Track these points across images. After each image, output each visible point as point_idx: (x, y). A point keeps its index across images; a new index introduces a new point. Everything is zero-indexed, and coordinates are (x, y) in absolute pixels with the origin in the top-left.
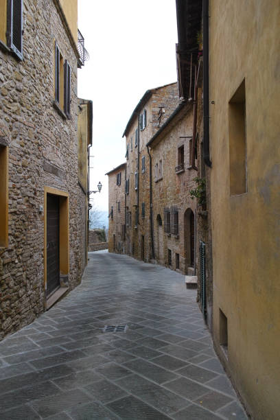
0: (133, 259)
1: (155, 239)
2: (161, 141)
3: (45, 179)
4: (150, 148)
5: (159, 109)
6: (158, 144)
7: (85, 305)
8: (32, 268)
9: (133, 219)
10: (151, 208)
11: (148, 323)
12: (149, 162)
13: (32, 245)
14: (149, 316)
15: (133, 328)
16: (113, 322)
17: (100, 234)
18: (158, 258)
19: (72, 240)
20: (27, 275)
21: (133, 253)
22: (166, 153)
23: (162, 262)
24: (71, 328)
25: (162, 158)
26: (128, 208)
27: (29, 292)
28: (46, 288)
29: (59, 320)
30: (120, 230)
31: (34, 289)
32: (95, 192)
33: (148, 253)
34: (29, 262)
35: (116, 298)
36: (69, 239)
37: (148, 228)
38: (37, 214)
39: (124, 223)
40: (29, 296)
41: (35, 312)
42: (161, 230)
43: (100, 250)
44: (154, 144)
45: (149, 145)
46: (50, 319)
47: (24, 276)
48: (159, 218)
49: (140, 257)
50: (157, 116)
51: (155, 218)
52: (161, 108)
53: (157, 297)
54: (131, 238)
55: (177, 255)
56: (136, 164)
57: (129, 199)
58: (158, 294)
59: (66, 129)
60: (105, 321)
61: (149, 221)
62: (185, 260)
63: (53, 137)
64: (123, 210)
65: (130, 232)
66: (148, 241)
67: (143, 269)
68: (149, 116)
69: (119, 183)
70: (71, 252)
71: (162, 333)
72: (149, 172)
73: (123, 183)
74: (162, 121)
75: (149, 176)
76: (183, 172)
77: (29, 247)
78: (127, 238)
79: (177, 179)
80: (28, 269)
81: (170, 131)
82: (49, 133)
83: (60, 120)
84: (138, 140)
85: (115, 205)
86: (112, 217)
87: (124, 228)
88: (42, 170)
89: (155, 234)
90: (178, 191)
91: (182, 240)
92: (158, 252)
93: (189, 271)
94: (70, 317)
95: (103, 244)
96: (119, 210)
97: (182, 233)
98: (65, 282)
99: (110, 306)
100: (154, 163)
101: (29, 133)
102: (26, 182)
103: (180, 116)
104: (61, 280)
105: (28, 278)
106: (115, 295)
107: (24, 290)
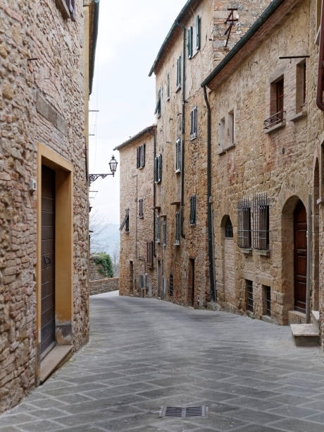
0: (171, 304)
1: (218, 262)
2: (231, 74)
3: (39, 130)
4: (208, 90)
5: (229, 12)
6: (226, 81)
7: (110, 375)
8: (18, 297)
9: (170, 229)
10: (209, 205)
11: (244, 402)
12: (206, 118)
13: (19, 253)
14: (239, 390)
15: (216, 410)
16: (174, 400)
17: (103, 264)
18: (223, 299)
19: (76, 257)
20: (11, 310)
21: (172, 292)
22: (243, 97)
23: (231, 305)
24: (97, 411)
25: (234, 106)
26: (159, 209)
27: (15, 344)
28: (40, 341)
29: (69, 399)
30: (143, 252)
31: (22, 340)
32: (103, 176)
33: (202, 289)
34: (14, 285)
35: (165, 363)
36: (73, 254)
37: (204, 244)
38: (26, 195)
39: (151, 238)
40: (14, 351)
41: (22, 385)
42: (231, 245)
43: (102, 292)
44: (216, 81)
45: (207, 83)
46: (52, 397)
47: (6, 312)
48: (227, 222)
49: (185, 298)
50: (222, 27)
51: (217, 222)
52: (232, 10)
53: (244, 360)
54: (166, 264)
55: (267, 289)
56: (177, 125)
57: (161, 192)
58: (244, 355)
59: (68, 39)
60: (159, 400)
61: (204, 230)
62: (284, 298)
63: (50, 50)
64: (149, 214)
65: (165, 255)
66: (202, 268)
67: (197, 318)
68: (208, 29)
69: (140, 164)
70: (75, 280)
71: (278, 418)
72: (205, 137)
73: (150, 164)
74: (232, 36)
75: (206, 144)
76: (282, 128)
77: (14, 255)
78: (156, 266)
79: (267, 142)
80: (13, 298)
81: (253, 52)
82: (44, 40)
83: (59, 20)
84: (182, 78)
85: (134, 207)
86: (127, 229)
87: (152, 247)
88: (33, 112)
89: (217, 254)
90: (270, 166)
91: (277, 259)
92: (224, 287)
93: (290, 318)
94: (89, 394)
95: (107, 282)
96: (141, 214)
97: (276, 245)
98: (65, 334)
99: (160, 376)
100: (216, 119)
101: (14, 33)
102: (9, 129)
103: (278, 17)
104: (58, 330)
105: (12, 317)
106: (163, 358)
107: (6, 340)
